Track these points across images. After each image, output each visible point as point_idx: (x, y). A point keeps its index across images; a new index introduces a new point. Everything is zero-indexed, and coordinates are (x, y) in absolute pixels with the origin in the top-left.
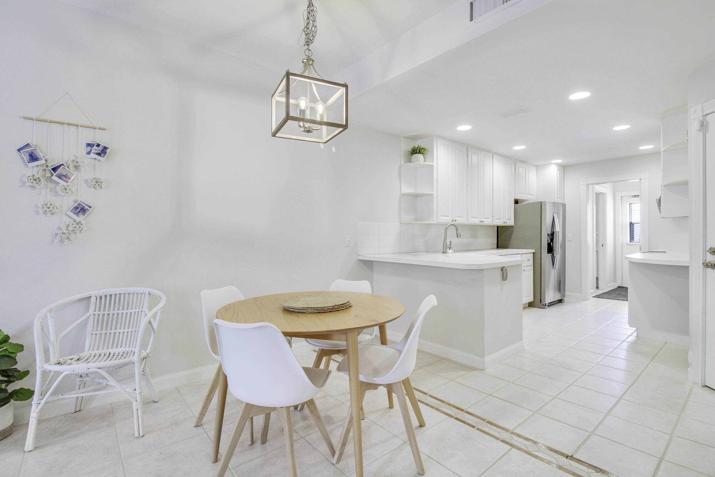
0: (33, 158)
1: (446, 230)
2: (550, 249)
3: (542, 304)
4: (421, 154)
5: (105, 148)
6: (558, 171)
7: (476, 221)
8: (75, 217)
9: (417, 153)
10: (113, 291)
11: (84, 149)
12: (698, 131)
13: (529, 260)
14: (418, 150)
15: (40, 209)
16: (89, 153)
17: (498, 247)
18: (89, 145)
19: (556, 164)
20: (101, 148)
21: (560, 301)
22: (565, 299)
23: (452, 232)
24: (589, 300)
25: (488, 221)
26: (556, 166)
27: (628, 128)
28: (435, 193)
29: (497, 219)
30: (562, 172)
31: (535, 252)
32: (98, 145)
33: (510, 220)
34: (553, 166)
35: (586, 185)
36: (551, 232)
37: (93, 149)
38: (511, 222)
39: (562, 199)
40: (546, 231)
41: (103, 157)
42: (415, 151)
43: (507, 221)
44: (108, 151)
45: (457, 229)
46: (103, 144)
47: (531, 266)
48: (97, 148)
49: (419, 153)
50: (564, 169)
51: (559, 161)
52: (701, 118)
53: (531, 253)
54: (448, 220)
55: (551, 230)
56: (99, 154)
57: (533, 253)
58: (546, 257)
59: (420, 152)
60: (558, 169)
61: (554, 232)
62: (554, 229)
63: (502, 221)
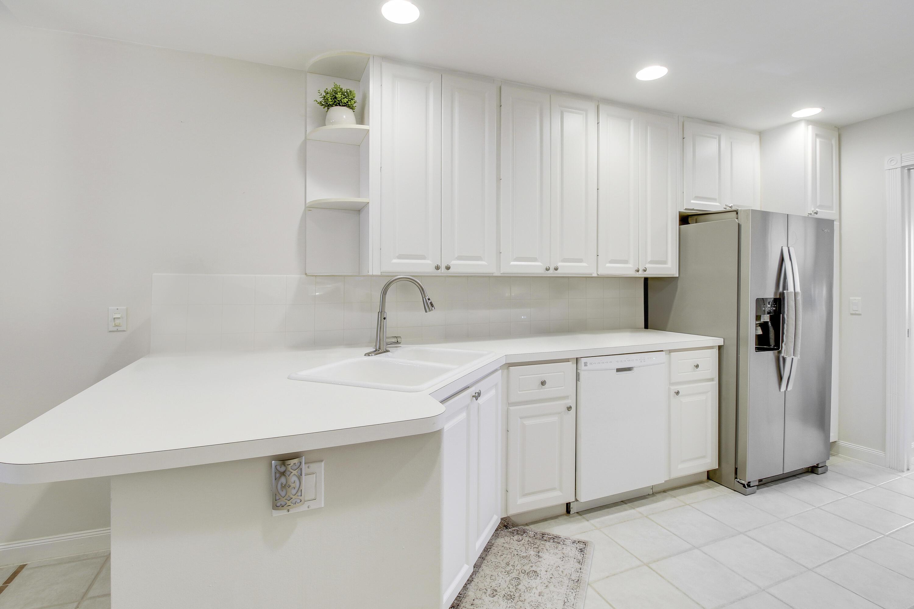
2: (769, 340)
3: (739, 480)
6: (818, 140)
7: (531, 268)
13: (697, 366)
17: (646, 327)
19: (810, 121)
22: (831, 462)
24: (908, 470)
25: (579, 268)
26: (810, 127)
28: (373, 201)
29: (610, 262)
30: (834, 142)
31: (723, 344)
33: (665, 262)
34: (802, 126)
36: (775, 293)
39: (832, 210)
40: (755, 292)
43: (648, 266)
47: (712, 380)
50: (836, 134)
53: (712, 348)
54: (421, 266)
55: (772, 291)
57: (720, 347)
58: (754, 360)
60: (817, 135)
61: (782, 294)
62: (785, 287)
63: (630, 266)
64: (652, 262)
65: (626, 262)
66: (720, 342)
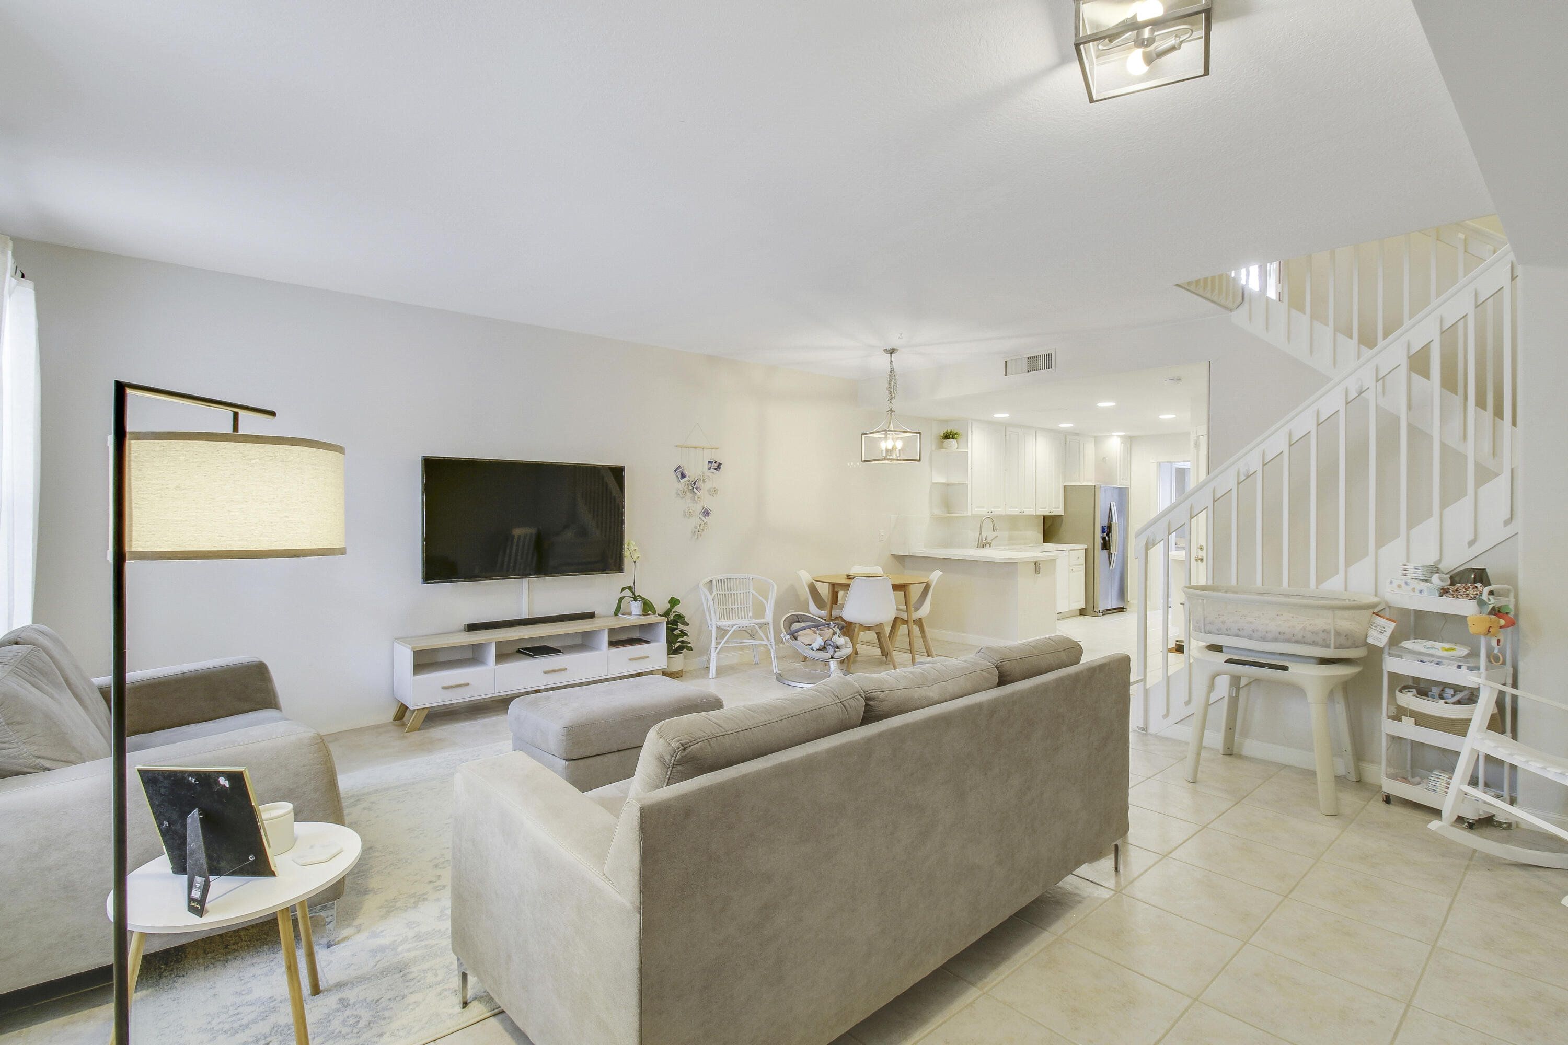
0: (683, 476)
1: (982, 523)
2: (1106, 545)
3: (1095, 611)
4: (954, 439)
5: (720, 464)
6: (1122, 445)
7: (1015, 511)
8: (703, 518)
9: (949, 438)
10: (725, 576)
11: (706, 466)
13: (1079, 558)
14: (951, 436)
15: (687, 514)
16: (710, 469)
17: (1044, 542)
18: (710, 462)
19: (1119, 436)
20: (717, 464)
21: (1121, 610)
22: (1126, 607)
23: (988, 525)
25: (1030, 511)
26: (1119, 439)
28: (969, 483)
29: (1041, 508)
30: (1128, 446)
32: (716, 462)
33: (1059, 508)
34: (1116, 437)
35: (1156, 464)
36: (1108, 524)
37: (712, 465)
38: (1059, 511)
39: (1124, 484)
40: (1101, 521)
41: (719, 471)
42: (948, 436)
43: (1053, 510)
44: (721, 466)
45: (993, 522)
46: (718, 461)
47: (1082, 565)
48: (715, 464)
49: (952, 439)
50: (1131, 441)
51: (1124, 433)
52: (1196, 438)
53: (1082, 550)
54: (983, 511)
55: (1107, 522)
56: (716, 469)
57: (1086, 549)
58: (1101, 555)
60: (1122, 443)
61: (1111, 524)
62: (1111, 520)
63: (1047, 510)
64: (1055, 508)
65: (1045, 508)
66: (1086, 547)
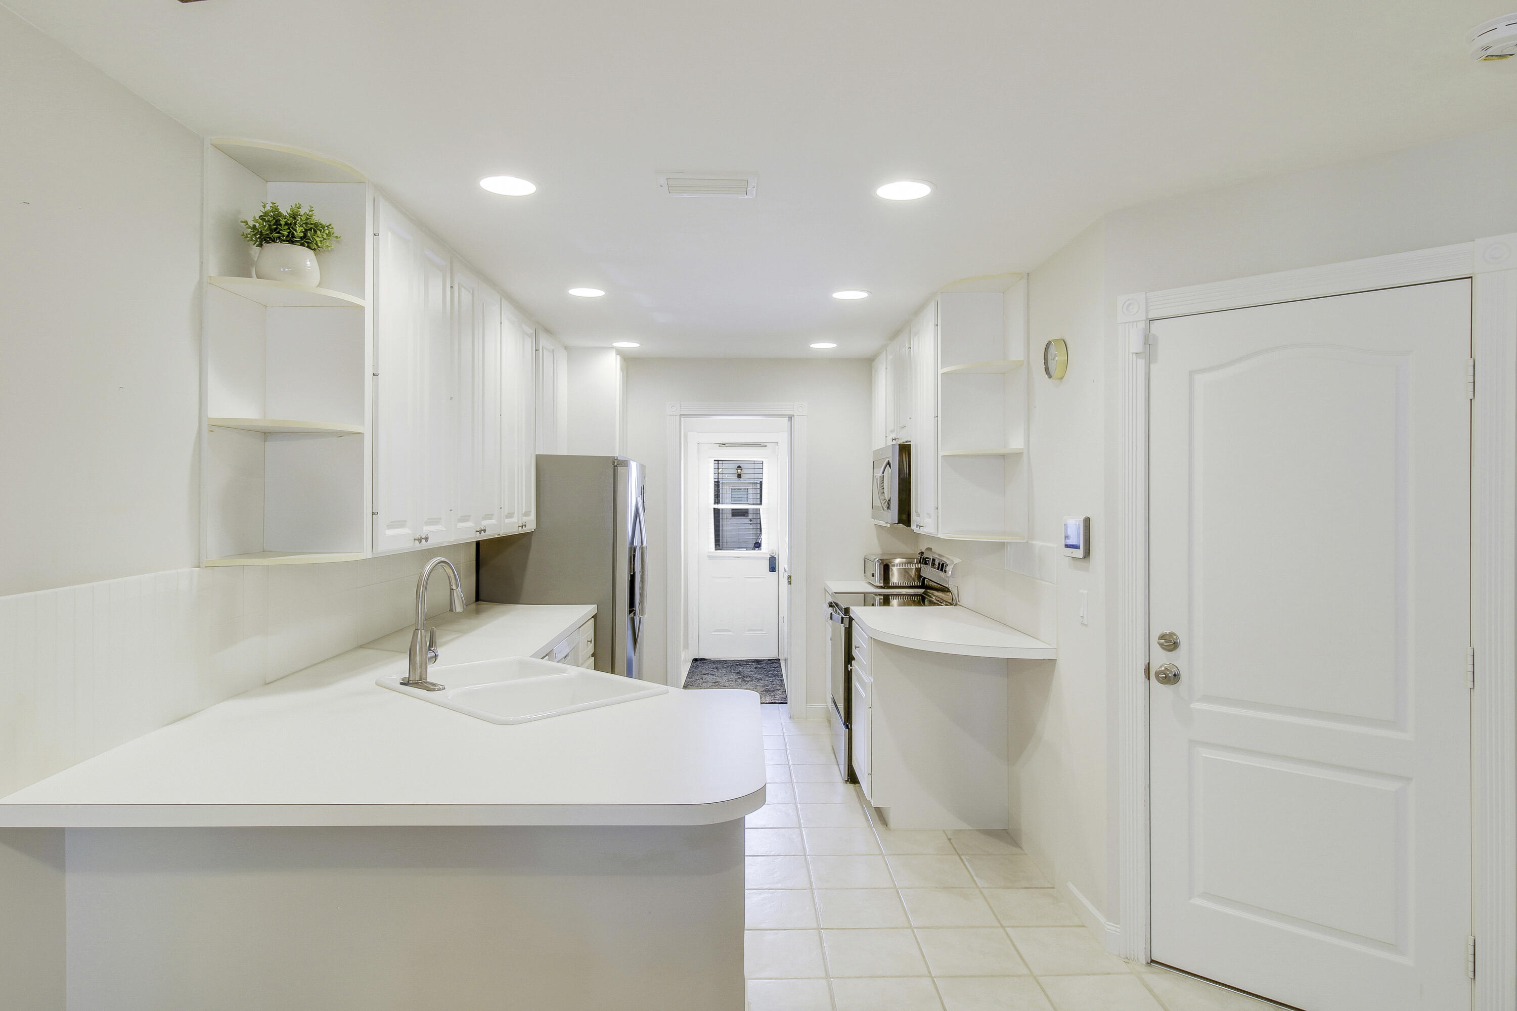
4: (308, 247)
6: (621, 373)
7: (467, 530)
9: (291, 240)
12: (1134, 355)
14: (294, 230)
25: (493, 528)
26: (620, 357)
27: (864, 297)
28: (367, 429)
29: (507, 517)
31: (598, 612)
33: (529, 516)
34: (613, 355)
35: (678, 417)
38: (532, 523)
42: (281, 230)
43: (523, 519)
45: (453, 578)
49: (302, 245)
50: (627, 367)
51: (631, 345)
52: (1142, 325)
54: (404, 539)
55: (631, 543)
58: (626, 626)
59: (306, 241)
63: (516, 521)
64: (527, 514)
65: (514, 515)
